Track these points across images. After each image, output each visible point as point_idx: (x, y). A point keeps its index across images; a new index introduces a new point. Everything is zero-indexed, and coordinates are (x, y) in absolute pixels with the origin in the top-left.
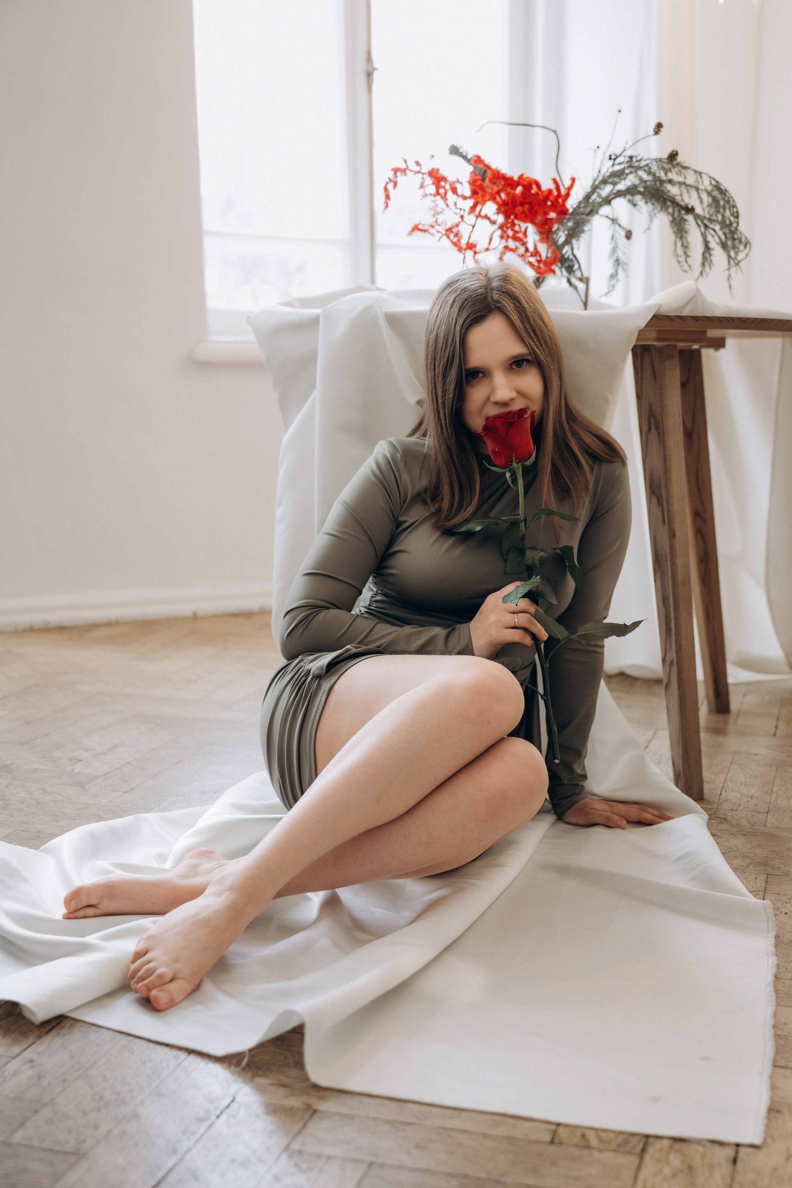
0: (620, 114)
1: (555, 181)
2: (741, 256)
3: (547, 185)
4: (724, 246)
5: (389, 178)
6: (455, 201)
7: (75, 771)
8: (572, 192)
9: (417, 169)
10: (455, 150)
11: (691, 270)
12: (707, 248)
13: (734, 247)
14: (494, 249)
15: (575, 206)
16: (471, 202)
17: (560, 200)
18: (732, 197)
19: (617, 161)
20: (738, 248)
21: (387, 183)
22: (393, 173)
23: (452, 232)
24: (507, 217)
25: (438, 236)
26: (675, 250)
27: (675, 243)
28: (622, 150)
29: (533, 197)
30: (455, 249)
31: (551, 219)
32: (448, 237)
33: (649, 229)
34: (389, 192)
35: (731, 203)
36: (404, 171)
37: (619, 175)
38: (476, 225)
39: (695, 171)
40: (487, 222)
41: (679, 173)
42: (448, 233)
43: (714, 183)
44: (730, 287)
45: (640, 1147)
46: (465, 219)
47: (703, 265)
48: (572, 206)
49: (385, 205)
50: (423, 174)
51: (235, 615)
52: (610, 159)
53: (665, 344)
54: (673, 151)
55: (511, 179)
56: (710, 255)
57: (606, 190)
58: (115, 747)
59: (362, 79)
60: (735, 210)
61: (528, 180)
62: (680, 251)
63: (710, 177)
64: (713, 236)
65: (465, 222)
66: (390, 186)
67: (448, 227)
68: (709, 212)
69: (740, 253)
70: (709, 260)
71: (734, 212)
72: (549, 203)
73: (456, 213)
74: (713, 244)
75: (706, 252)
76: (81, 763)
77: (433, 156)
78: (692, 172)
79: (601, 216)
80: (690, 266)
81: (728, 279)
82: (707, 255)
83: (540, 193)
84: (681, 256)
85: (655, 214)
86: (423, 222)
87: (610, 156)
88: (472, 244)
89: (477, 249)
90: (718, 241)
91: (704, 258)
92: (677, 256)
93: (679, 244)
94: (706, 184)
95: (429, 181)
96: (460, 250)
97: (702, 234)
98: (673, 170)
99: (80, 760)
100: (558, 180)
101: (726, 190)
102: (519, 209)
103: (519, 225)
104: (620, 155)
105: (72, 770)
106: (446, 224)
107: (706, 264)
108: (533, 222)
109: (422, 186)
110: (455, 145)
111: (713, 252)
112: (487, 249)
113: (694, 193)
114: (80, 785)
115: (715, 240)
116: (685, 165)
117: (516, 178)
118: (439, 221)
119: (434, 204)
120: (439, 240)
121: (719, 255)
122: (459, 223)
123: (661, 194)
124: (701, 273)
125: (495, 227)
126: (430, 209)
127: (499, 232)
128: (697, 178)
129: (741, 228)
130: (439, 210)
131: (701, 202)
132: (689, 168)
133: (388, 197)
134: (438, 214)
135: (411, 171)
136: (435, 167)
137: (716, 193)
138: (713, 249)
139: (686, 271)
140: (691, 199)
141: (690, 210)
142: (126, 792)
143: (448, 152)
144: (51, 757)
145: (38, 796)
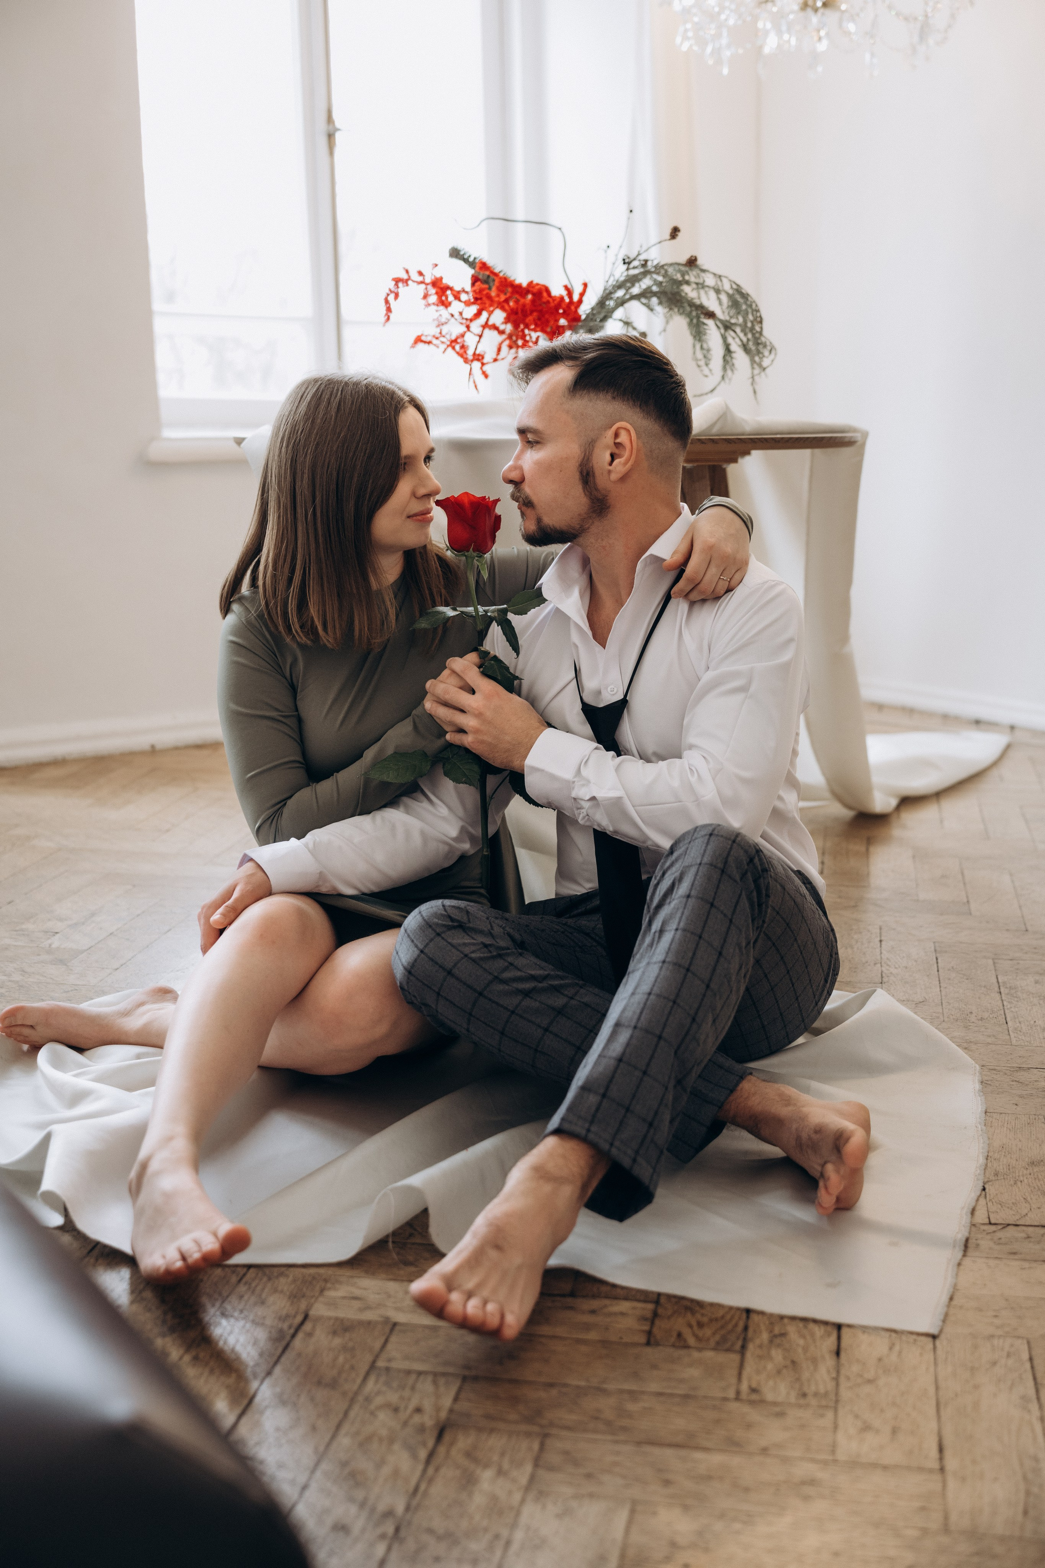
0: (631, 214)
1: (566, 287)
2: (766, 362)
3: (557, 291)
4: (745, 348)
5: (390, 290)
6: (461, 310)
7: (53, 946)
8: (585, 298)
9: (420, 279)
10: (455, 253)
11: (712, 374)
12: (728, 350)
13: (759, 352)
14: (503, 359)
15: (588, 312)
16: (474, 309)
17: (573, 308)
18: (754, 302)
19: (632, 266)
20: (762, 353)
21: (388, 295)
22: (394, 283)
23: (458, 343)
24: (516, 326)
25: (443, 347)
26: (694, 353)
27: (694, 346)
28: (636, 253)
29: (544, 305)
30: (461, 360)
31: (563, 327)
32: (454, 348)
33: (665, 330)
34: (390, 304)
35: (754, 306)
36: (406, 282)
37: (633, 280)
38: (484, 335)
39: (715, 274)
40: (496, 333)
41: (698, 276)
42: (453, 344)
43: (735, 286)
44: (755, 392)
45: (740, 1343)
46: (471, 329)
47: (724, 369)
48: (585, 311)
49: (386, 317)
50: (427, 284)
51: (199, 747)
52: (624, 263)
53: (695, 465)
54: (692, 256)
55: (519, 286)
56: (732, 358)
57: (620, 293)
58: (93, 915)
59: (322, 141)
60: (758, 314)
61: (537, 287)
62: (699, 355)
63: (730, 281)
64: (734, 338)
65: (472, 332)
66: (391, 298)
67: (453, 338)
68: (729, 313)
69: (765, 359)
70: (730, 363)
71: (757, 317)
72: (561, 311)
73: (462, 324)
74: (734, 347)
75: (727, 355)
76: (58, 935)
77: (436, 265)
78: (711, 276)
79: (615, 320)
80: (711, 370)
81: (752, 384)
82: (728, 358)
83: (551, 300)
84: (700, 360)
85: (671, 316)
86: (425, 333)
87: (624, 260)
88: (479, 355)
89: (485, 361)
90: (740, 343)
91: (725, 361)
92: (697, 360)
93: (698, 346)
94: (727, 286)
95: (432, 291)
96: (466, 361)
97: (722, 335)
98: (690, 273)
99: (57, 933)
100: (569, 286)
101: (748, 294)
102: (530, 319)
103: (530, 335)
104: (634, 259)
105: (50, 945)
106: (451, 335)
107: (728, 367)
108: (543, 331)
109: (425, 297)
110: (456, 247)
111: (734, 355)
112: (495, 360)
113: (712, 294)
114: (62, 962)
115: (736, 343)
116: (704, 268)
117: (525, 284)
118: (444, 333)
119: (438, 314)
120: (444, 352)
121: (741, 358)
122: (465, 332)
123: (678, 298)
124: (723, 377)
125: (504, 337)
126: (434, 320)
127: (507, 342)
128: (716, 281)
129: (765, 333)
130: (443, 320)
131: (720, 303)
132: (708, 271)
133: (389, 310)
134: (443, 324)
135: (414, 281)
136: (438, 276)
137: (738, 297)
138: (734, 352)
139: (706, 376)
140: (710, 302)
141: (711, 315)
142: (116, 969)
143: (448, 255)
144: (22, 930)
145: (17, 977)
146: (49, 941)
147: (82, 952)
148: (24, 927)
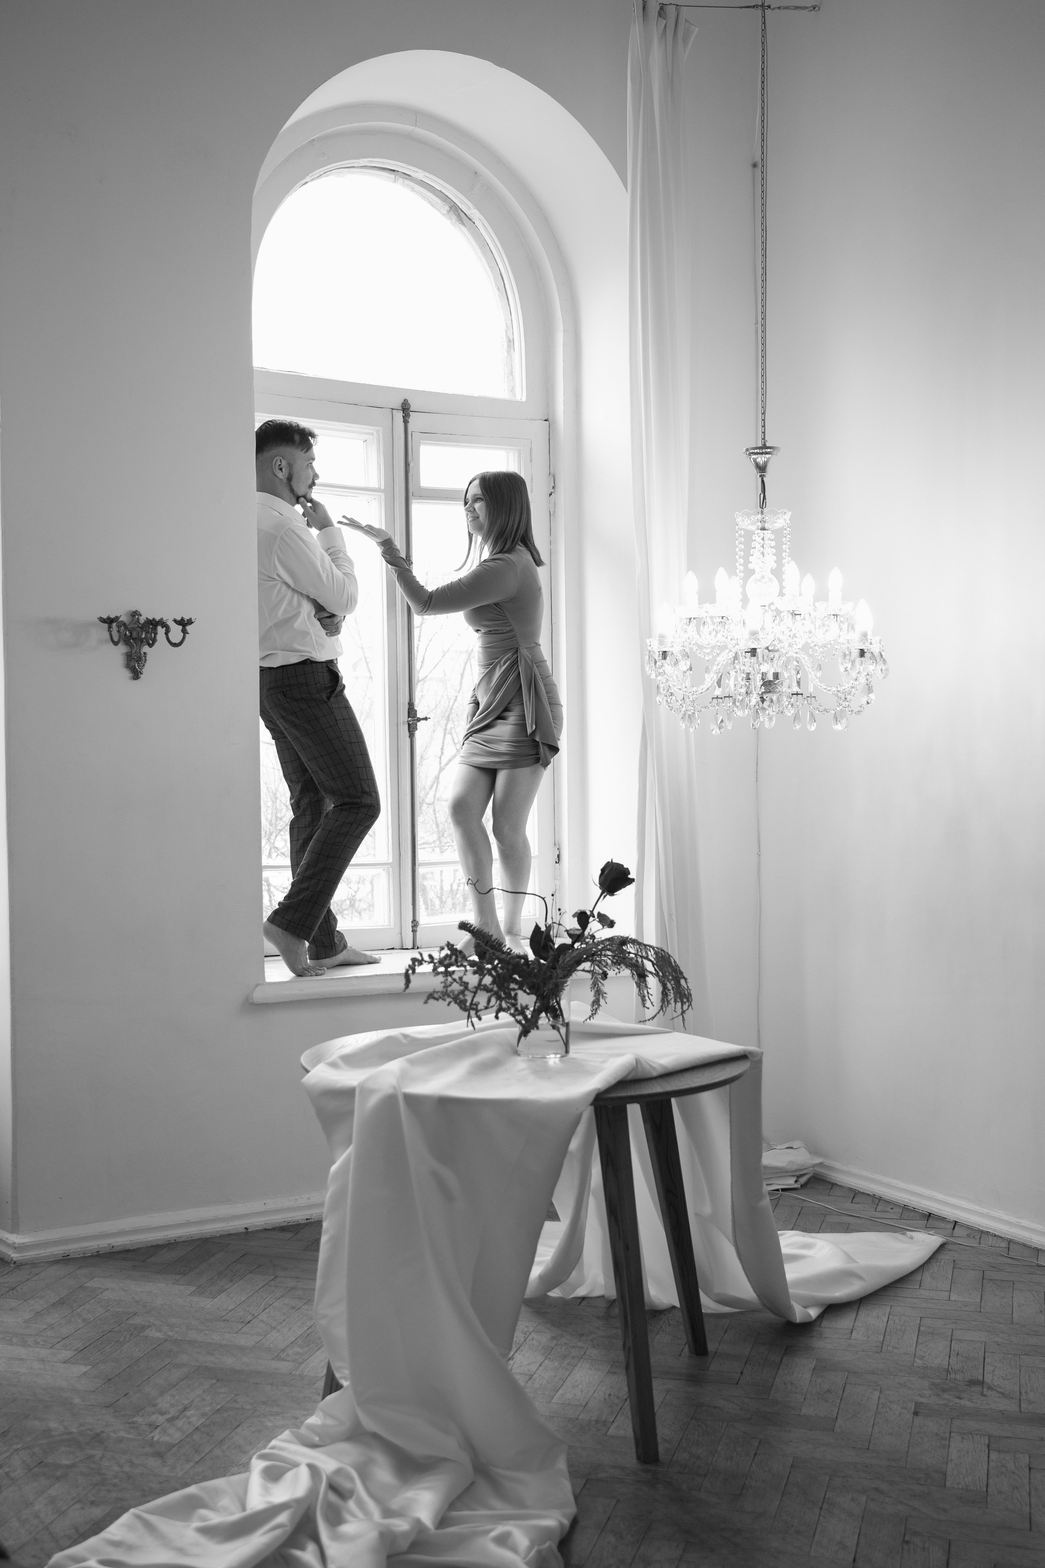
7: (154, 1439)
10: (462, 926)
12: (665, 988)
26: (640, 990)
30: (461, 1010)
40: (486, 990)
42: (455, 999)
58: (185, 1409)
62: (644, 991)
63: (654, 948)
70: (667, 997)
75: (664, 991)
76: (159, 1429)
84: (645, 995)
88: (474, 1005)
89: (479, 1009)
91: (664, 995)
92: (641, 995)
110: (462, 922)
120: (448, 1005)
124: (662, 1007)
125: (492, 993)
137: (662, 959)
143: (457, 927)
144: (133, 1423)
145: (127, 1469)
146: (152, 1435)
147: (174, 1446)
148: (134, 1419)
